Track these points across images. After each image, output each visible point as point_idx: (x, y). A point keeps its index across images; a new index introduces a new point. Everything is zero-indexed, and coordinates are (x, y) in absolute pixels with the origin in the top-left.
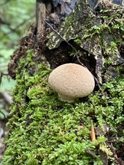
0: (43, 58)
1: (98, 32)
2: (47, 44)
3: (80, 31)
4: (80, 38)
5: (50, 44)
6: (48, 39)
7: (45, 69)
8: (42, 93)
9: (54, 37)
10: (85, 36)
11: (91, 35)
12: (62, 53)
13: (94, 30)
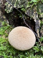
2: (6, 10)
3: (24, 3)
4: (24, 8)
5: (7, 9)
6: (6, 6)
7: (6, 25)
9: (9, 5)
12: (15, 14)
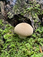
0: (7, 22)
1: (30, 10)
2: (8, 17)
3: (22, 10)
4: (23, 13)
6: (8, 15)
8: (11, 36)
9: (11, 14)
10: (25, 12)
11: (28, 12)
12: (15, 20)
13: (28, 9)
